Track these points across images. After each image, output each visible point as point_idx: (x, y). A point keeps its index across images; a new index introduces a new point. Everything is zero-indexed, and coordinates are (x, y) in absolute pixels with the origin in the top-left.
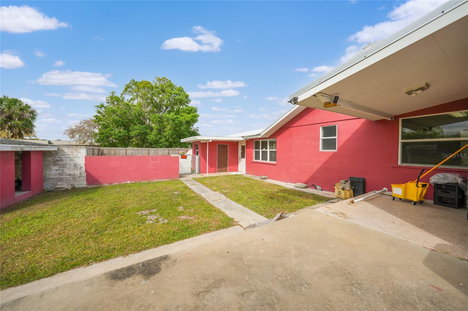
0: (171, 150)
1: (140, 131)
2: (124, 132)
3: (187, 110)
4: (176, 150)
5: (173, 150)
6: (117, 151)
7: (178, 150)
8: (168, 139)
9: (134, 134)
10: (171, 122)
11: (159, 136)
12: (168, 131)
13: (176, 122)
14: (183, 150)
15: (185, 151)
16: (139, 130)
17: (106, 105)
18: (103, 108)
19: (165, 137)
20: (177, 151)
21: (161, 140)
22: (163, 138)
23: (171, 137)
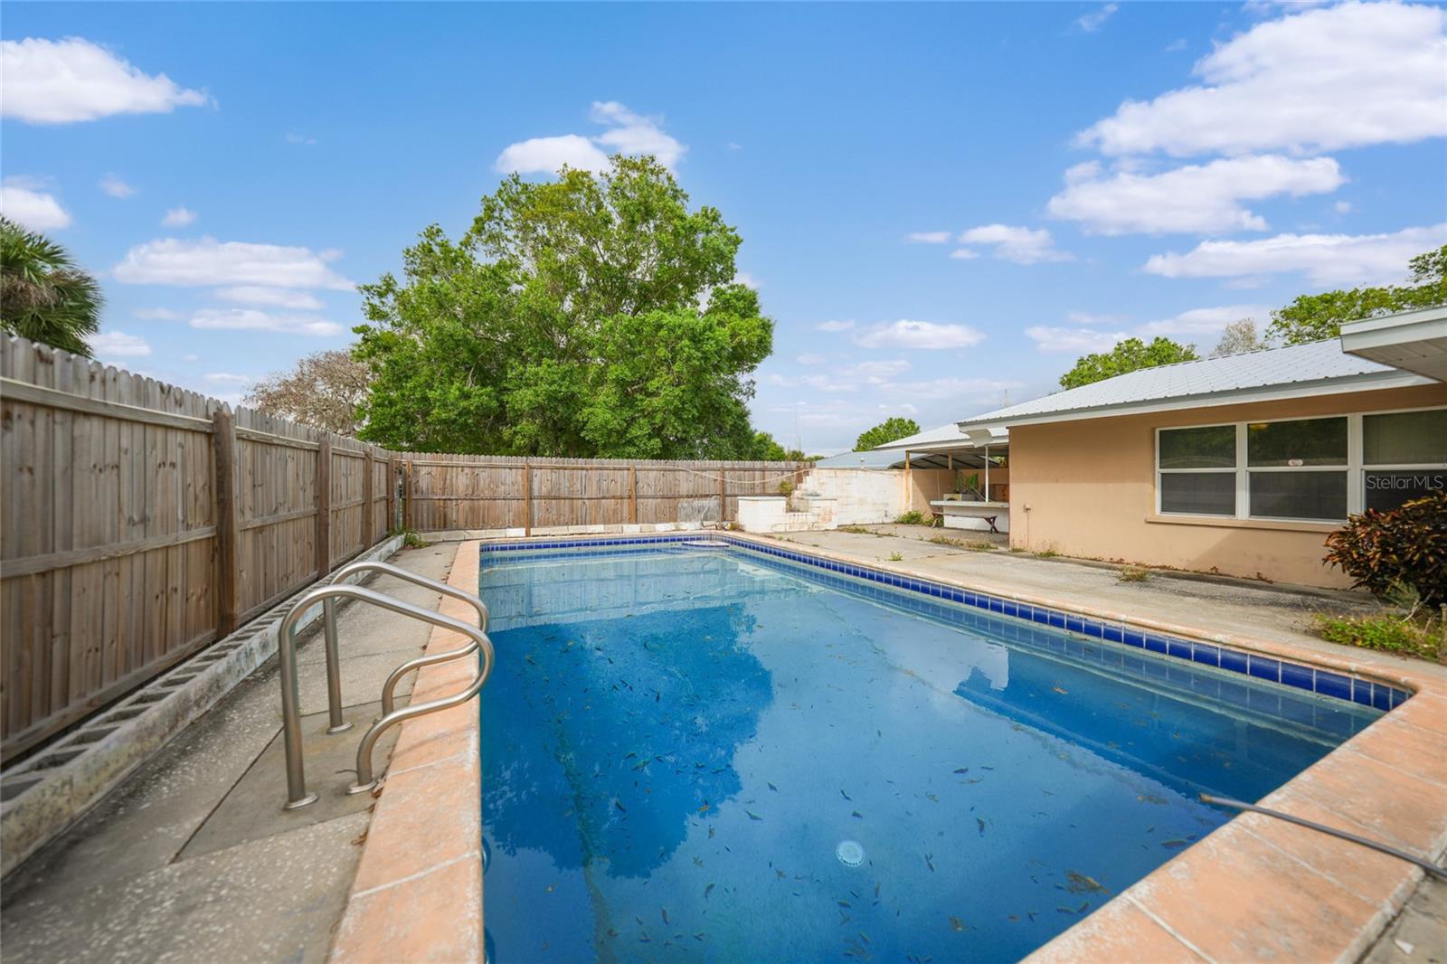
0: (733, 469)
1: (555, 387)
2: (482, 395)
3: (738, 300)
4: (754, 470)
5: (740, 470)
6: (484, 475)
7: (760, 470)
8: (662, 427)
9: (530, 401)
10: (688, 346)
11: (627, 413)
12: (664, 391)
13: (705, 348)
14: (783, 471)
15: (790, 474)
16: (550, 385)
17: (403, 283)
18: (390, 298)
19: (650, 415)
20: (757, 473)
21: (634, 432)
22: (642, 421)
23: (677, 413)
